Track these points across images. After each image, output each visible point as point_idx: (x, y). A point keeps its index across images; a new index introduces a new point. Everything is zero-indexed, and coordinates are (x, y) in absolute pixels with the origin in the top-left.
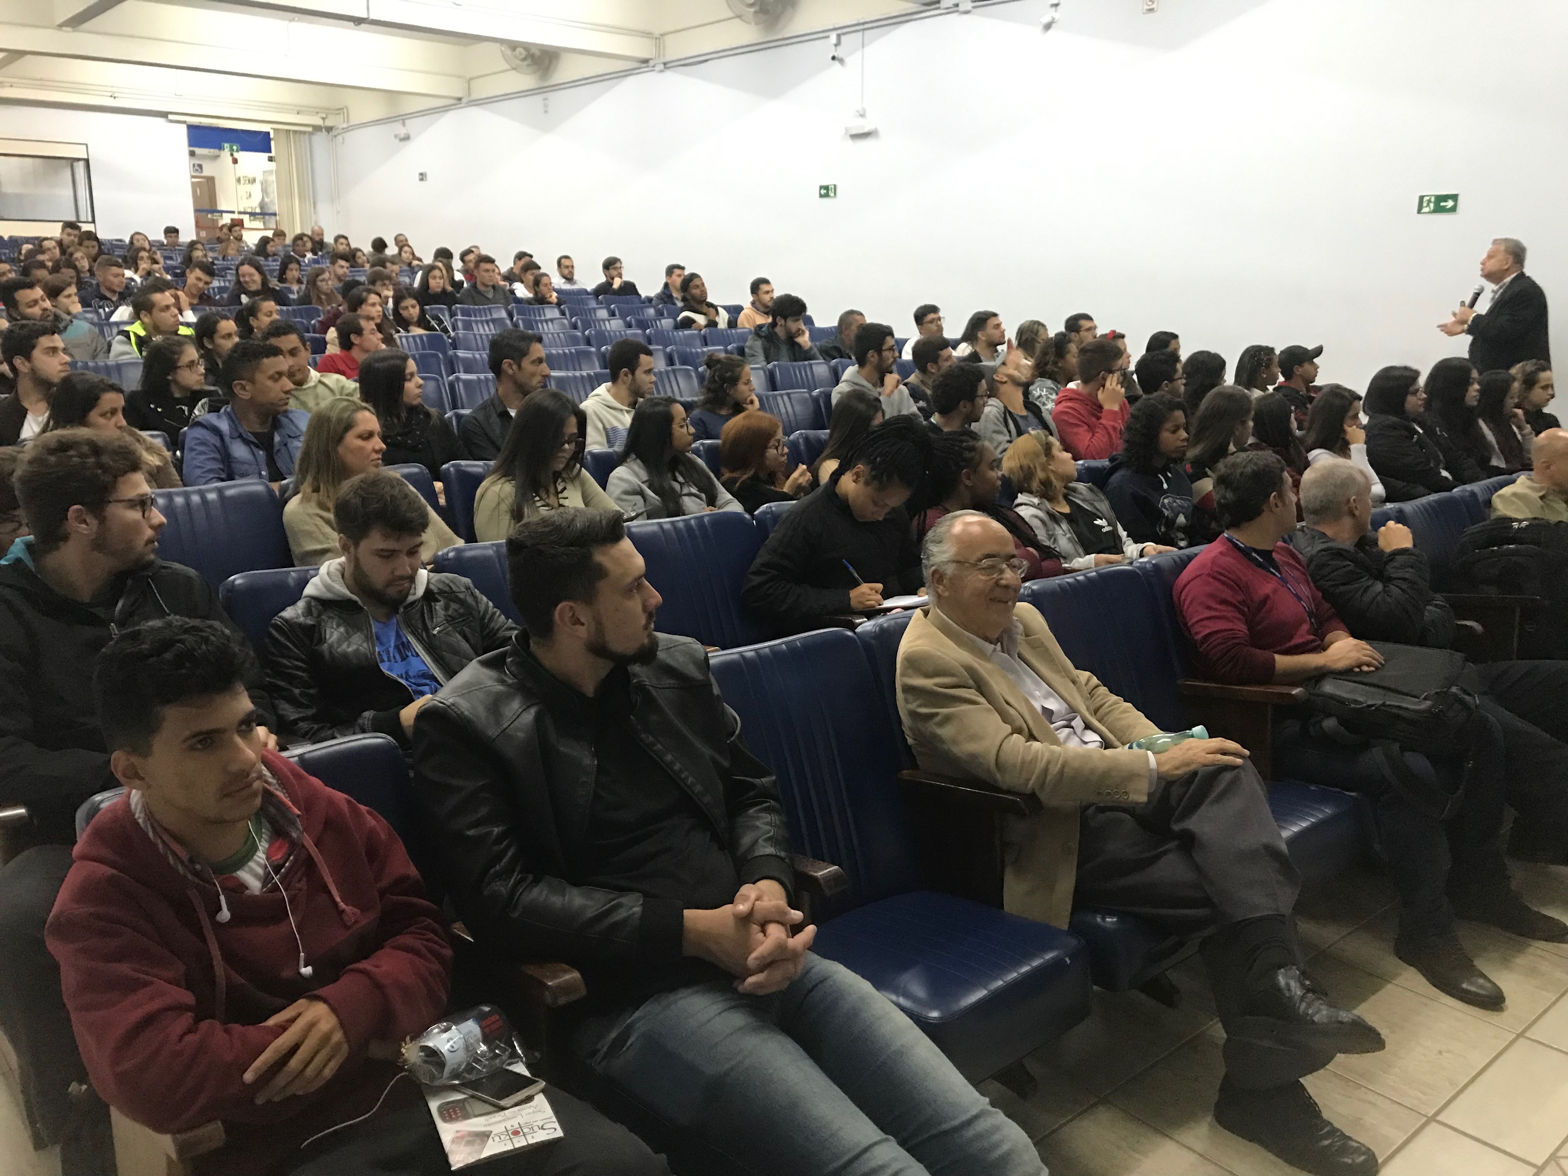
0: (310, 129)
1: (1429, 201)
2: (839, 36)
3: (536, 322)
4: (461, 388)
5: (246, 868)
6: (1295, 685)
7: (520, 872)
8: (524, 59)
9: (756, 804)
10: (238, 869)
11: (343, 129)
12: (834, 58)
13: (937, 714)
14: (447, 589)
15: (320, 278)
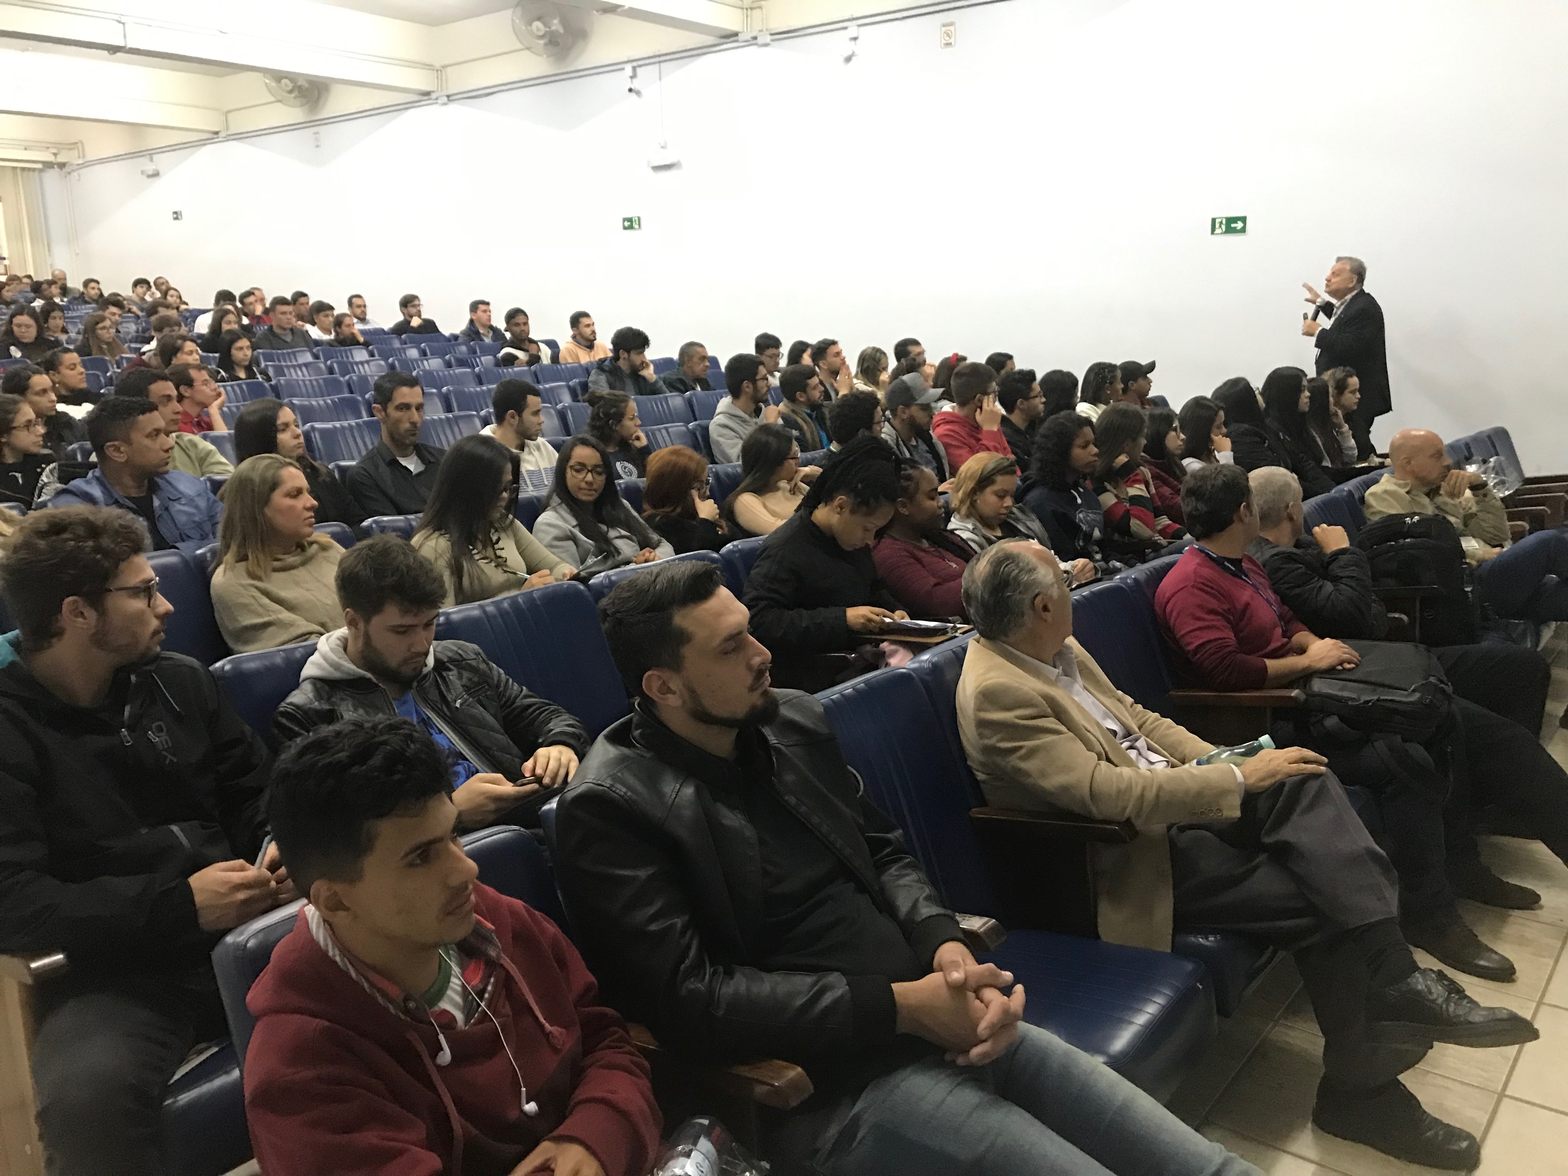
0: (40, 166)
1: (1221, 223)
2: (634, 68)
3: (351, 364)
4: (317, 437)
5: (445, 998)
6: (1290, 685)
7: (711, 967)
8: (291, 92)
9: (895, 861)
10: (439, 1000)
11: (78, 165)
12: (630, 90)
13: (1021, 747)
14: (457, 657)
15: (100, 325)
